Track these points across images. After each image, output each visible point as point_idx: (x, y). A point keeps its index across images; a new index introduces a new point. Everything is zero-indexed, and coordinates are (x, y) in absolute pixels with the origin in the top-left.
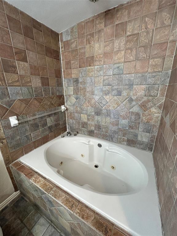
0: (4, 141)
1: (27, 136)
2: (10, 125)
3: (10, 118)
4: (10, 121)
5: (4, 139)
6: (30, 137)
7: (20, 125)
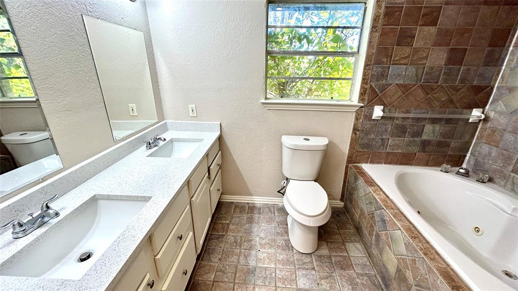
0: (357, 133)
1: (382, 139)
2: (372, 116)
3: (376, 106)
4: (373, 110)
5: (358, 130)
6: (386, 143)
7: (382, 121)
